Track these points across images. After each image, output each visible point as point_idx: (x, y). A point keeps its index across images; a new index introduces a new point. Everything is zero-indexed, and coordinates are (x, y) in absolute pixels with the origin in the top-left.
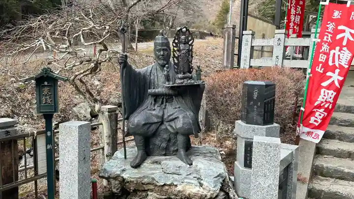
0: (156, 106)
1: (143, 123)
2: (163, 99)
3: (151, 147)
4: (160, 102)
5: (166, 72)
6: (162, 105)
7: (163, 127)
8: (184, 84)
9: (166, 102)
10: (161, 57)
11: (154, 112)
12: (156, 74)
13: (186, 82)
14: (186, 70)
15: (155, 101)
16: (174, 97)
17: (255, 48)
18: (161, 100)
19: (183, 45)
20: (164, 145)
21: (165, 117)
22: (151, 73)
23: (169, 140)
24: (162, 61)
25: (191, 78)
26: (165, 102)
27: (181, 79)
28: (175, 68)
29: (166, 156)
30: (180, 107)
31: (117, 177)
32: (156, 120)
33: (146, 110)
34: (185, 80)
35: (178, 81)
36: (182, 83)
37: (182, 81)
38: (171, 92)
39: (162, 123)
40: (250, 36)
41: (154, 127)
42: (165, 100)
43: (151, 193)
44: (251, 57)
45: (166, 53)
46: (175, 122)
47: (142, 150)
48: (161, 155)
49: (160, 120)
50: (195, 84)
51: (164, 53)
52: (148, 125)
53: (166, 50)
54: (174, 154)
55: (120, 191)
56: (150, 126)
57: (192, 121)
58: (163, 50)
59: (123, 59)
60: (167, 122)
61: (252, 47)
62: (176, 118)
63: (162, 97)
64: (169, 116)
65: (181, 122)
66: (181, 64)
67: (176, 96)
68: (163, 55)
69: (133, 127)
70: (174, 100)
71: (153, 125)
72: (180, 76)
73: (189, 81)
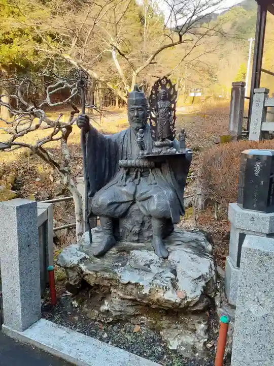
0: (128, 181)
1: (109, 202)
2: (137, 172)
3: (121, 230)
4: (134, 176)
5: (139, 138)
6: (135, 180)
7: (135, 207)
8: (161, 154)
9: (141, 176)
10: (134, 118)
11: (124, 189)
12: (129, 141)
13: (165, 151)
14: (166, 135)
15: (128, 174)
16: (150, 170)
17: (268, 109)
18: (135, 173)
19: (162, 102)
20: (136, 229)
21: (138, 195)
22: (123, 139)
23: (143, 224)
24: (136, 124)
25: (172, 146)
26: (139, 176)
27: (158, 147)
28: (152, 133)
29: (138, 243)
30: (156, 184)
31: (74, 267)
32: (126, 199)
33: (114, 186)
34: (163, 148)
35: (155, 150)
36: (159, 152)
37: (160, 150)
38: (146, 163)
39: (134, 202)
40: (263, 95)
41: (123, 207)
42: (139, 173)
43: (115, 290)
44: (264, 120)
45: (141, 113)
46: (148, 202)
47: (109, 234)
48: (133, 242)
49: (131, 199)
50: (177, 153)
51: (138, 114)
52: (116, 205)
53: (141, 109)
54: (149, 240)
55: (78, 284)
56: (118, 206)
57: (171, 202)
58: (137, 109)
59: (83, 121)
60: (140, 201)
61: (265, 108)
62: (149, 198)
63: (137, 169)
64: (142, 194)
65: (156, 203)
66: (159, 127)
67: (152, 168)
68: (137, 117)
69: (97, 206)
70: (151, 174)
71: (123, 205)
72: (158, 143)
73: (169, 150)
